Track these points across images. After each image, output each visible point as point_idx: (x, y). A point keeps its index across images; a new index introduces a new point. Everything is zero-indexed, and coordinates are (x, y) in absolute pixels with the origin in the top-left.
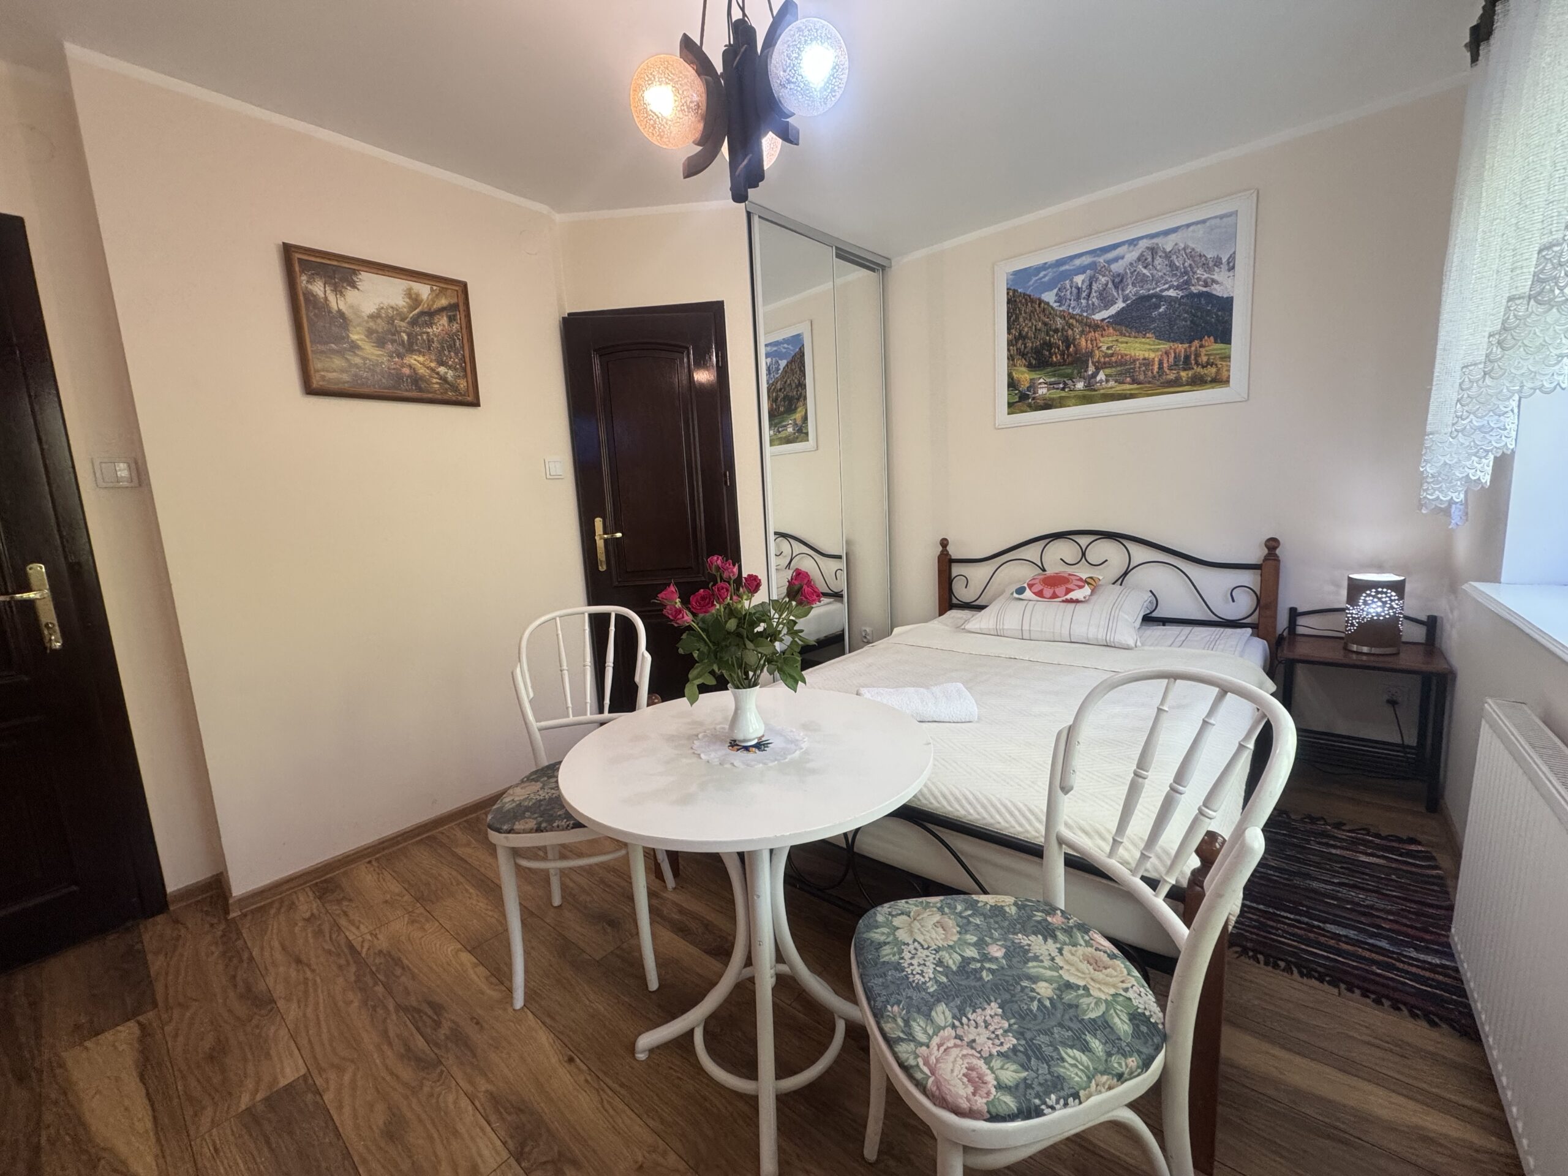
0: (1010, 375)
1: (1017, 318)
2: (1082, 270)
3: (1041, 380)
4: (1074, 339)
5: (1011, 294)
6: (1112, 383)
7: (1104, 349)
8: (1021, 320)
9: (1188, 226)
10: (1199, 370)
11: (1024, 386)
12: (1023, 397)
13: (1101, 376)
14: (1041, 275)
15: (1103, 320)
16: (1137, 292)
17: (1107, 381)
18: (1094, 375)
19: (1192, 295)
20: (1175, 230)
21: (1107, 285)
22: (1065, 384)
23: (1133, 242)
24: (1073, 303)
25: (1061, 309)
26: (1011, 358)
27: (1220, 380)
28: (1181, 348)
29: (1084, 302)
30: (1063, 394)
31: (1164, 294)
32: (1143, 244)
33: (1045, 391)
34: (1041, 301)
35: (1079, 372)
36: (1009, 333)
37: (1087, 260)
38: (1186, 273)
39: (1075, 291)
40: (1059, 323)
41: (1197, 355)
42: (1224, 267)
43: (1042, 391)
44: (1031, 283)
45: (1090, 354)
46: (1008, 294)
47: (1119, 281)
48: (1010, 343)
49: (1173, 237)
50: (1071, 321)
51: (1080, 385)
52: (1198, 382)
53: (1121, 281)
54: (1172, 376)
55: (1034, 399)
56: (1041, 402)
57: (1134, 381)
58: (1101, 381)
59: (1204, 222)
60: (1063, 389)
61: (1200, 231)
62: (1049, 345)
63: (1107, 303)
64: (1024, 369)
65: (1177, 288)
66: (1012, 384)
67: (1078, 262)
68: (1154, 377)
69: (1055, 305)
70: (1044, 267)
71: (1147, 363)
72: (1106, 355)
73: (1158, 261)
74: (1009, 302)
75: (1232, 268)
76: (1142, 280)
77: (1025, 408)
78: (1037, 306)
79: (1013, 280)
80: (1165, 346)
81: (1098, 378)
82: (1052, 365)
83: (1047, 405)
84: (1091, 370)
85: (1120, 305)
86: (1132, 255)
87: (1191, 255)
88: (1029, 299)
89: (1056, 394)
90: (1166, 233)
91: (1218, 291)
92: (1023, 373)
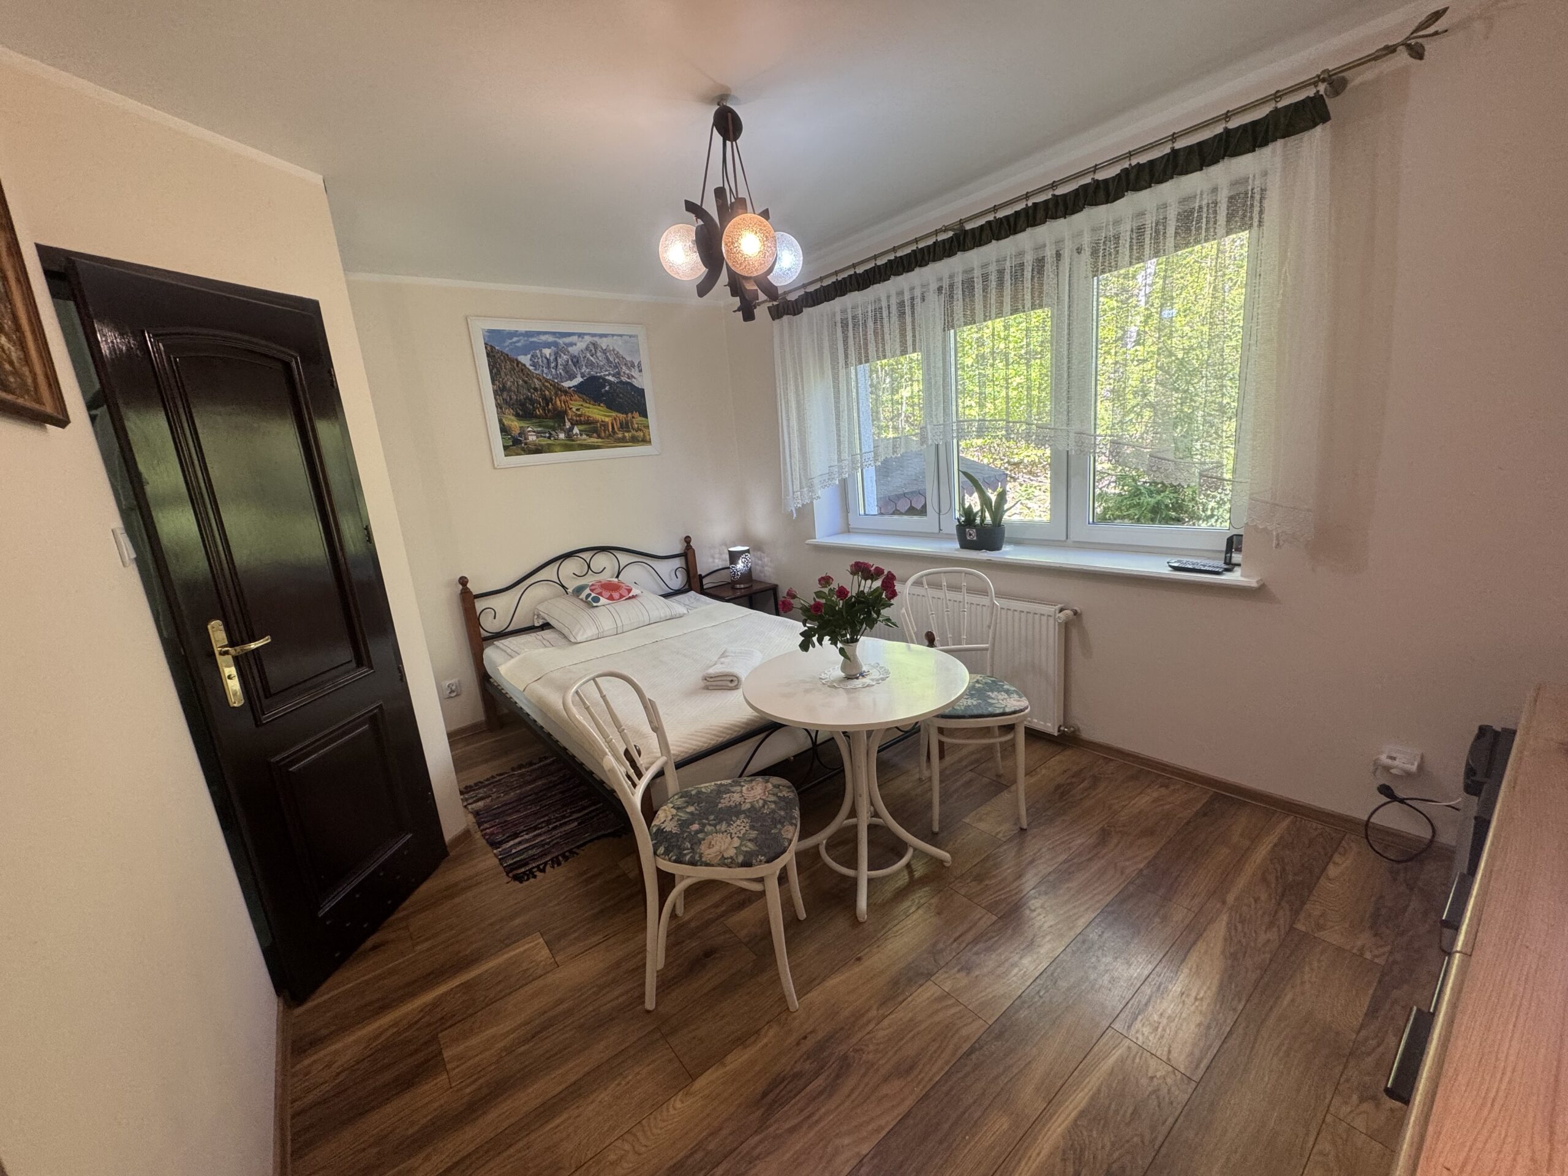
0: (500, 421)
1: (499, 372)
2: (548, 345)
3: (530, 429)
4: (551, 399)
5: (489, 348)
6: (584, 437)
7: (574, 410)
8: (503, 374)
9: (613, 335)
10: (634, 433)
11: (516, 432)
12: (516, 442)
13: (576, 430)
14: (515, 339)
15: (570, 388)
16: (589, 373)
17: (581, 435)
18: (571, 429)
19: (621, 382)
20: (605, 336)
21: (568, 361)
22: (550, 434)
23: (581, 335)
24: (545, 370)
25: (537, 372)
26: (498, 406)
27: (646, 441)
28: (622, 416)
29: (553, 371)
30: (550, 442)
31: (607, 378)
32: (588, 339)
33: (534, 438)
34: (518, 363)
35: (559, 426)
36: (493, 383)
37: (551, 339)
38: (616, 367)
39: (545, 361)
40: (537, 384)
41: (632, 423)
42: (636, 368)
43: (532, 438)
44: (506, 344)
45: (565, 412)
46: (486, 348)
47: (576, 361)
48: (495, 393)
49: (604, 339)
50: (546, 384)
51: (562, 436)
52: (635, 441)
53: (578, 362)
54: (620, 435)
55: (526, 444)
56: (533, 447)
57: (599, 437)
58: (576, 434)
59: (621, 336)
60: (549, 438)
61: (620, 341)
62: (532, 401)
63: (572, 377)
64: (513, 418)
65: (613, 376)
66: (504, 430)
67: (543, 338)
68: (610, 435)
69: (531, 368)
70: (515, 334)
71: (604, 425)
72: (577, 415)
73: (599, 354)
74: (488, 355)
75: (640, 371)
76: (590, 365)
77: (520, 451)
78: (515, 365)
79: (489, 337)
80: (614, 414)
81: (574, 432)
82: (536, 417)
83: (538, 450)
84: (568, 425)
85: (579, 380)
86: (581, 345)
87: (617, 355)
88: (507, 358)
89: (544, 442)
90: (602, 336)
91: (635, 383)
92: (512, 421)
